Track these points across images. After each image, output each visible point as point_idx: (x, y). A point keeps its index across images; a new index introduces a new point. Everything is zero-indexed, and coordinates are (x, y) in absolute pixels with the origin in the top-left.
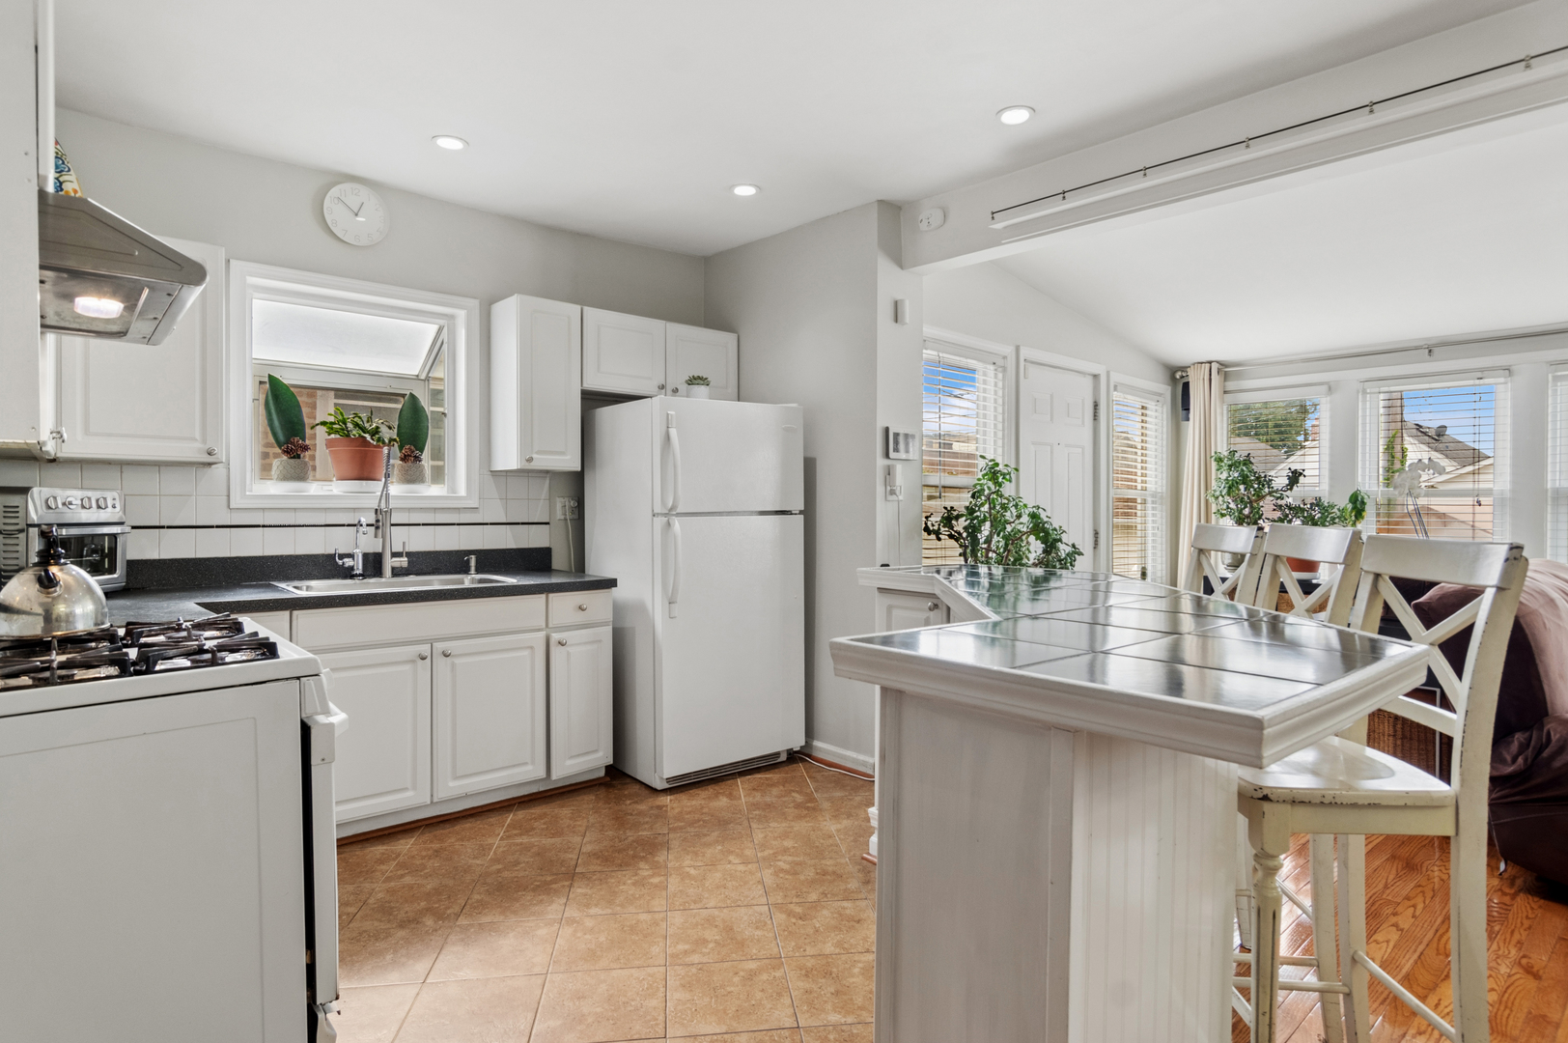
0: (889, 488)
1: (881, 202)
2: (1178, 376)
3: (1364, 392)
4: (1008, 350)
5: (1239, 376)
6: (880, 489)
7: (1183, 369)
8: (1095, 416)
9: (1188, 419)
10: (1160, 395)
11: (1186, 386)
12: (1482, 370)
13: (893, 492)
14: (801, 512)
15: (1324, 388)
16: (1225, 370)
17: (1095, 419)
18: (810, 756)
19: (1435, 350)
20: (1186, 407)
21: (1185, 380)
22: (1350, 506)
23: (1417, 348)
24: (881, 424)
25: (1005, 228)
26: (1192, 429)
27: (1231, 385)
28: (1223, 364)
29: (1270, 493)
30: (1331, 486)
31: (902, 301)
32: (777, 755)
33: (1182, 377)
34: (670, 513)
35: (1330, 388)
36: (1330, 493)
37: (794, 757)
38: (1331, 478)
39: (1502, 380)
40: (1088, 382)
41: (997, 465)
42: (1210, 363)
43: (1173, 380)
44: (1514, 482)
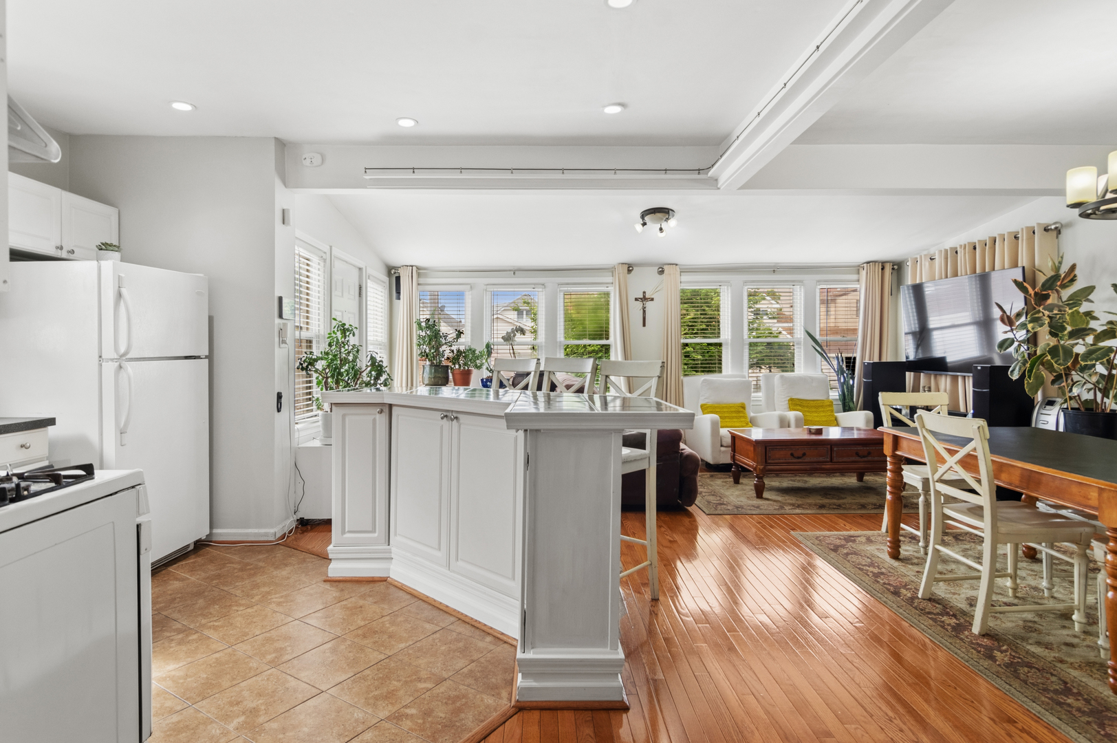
0: (281, 339)
1: (276, 139)
2: (393, 272)
3: (486, 290)
4: (327, 249)
5: (426, 276)
6: (277, 339)
7: (396, 268)
8: (360, 294)
9: (399, 299)
10: (384, 282)
11: (398, 279)
12: (535, 284)
13: (284, 342)
14: (206, 357)
15: (469, 286)
16: (420, 271)
17: (360, 296)
18: (211, 542)
19: (516, 272)
20: (398, 292)
21: (397, 275)
22: (486, 350)
23: (510, 271)
24: (277, 294)
25: (371, 179)
26: (401, 306)
27: (422, 280)
28: (418, 268)
29: (446, 343)
30: (472, 339)
31: (288, 210)
32: (188, 546)
33: (395, 273)
34: (123, 359)
35: (471, 287)
36: (471, 343)
37: (200, 545)
38: (472, 336)
39: (541, 290)
40: (356, 273)
41: (345, 324)
42: (412, 266)
43: (389, 274)
44: (546, 338)
